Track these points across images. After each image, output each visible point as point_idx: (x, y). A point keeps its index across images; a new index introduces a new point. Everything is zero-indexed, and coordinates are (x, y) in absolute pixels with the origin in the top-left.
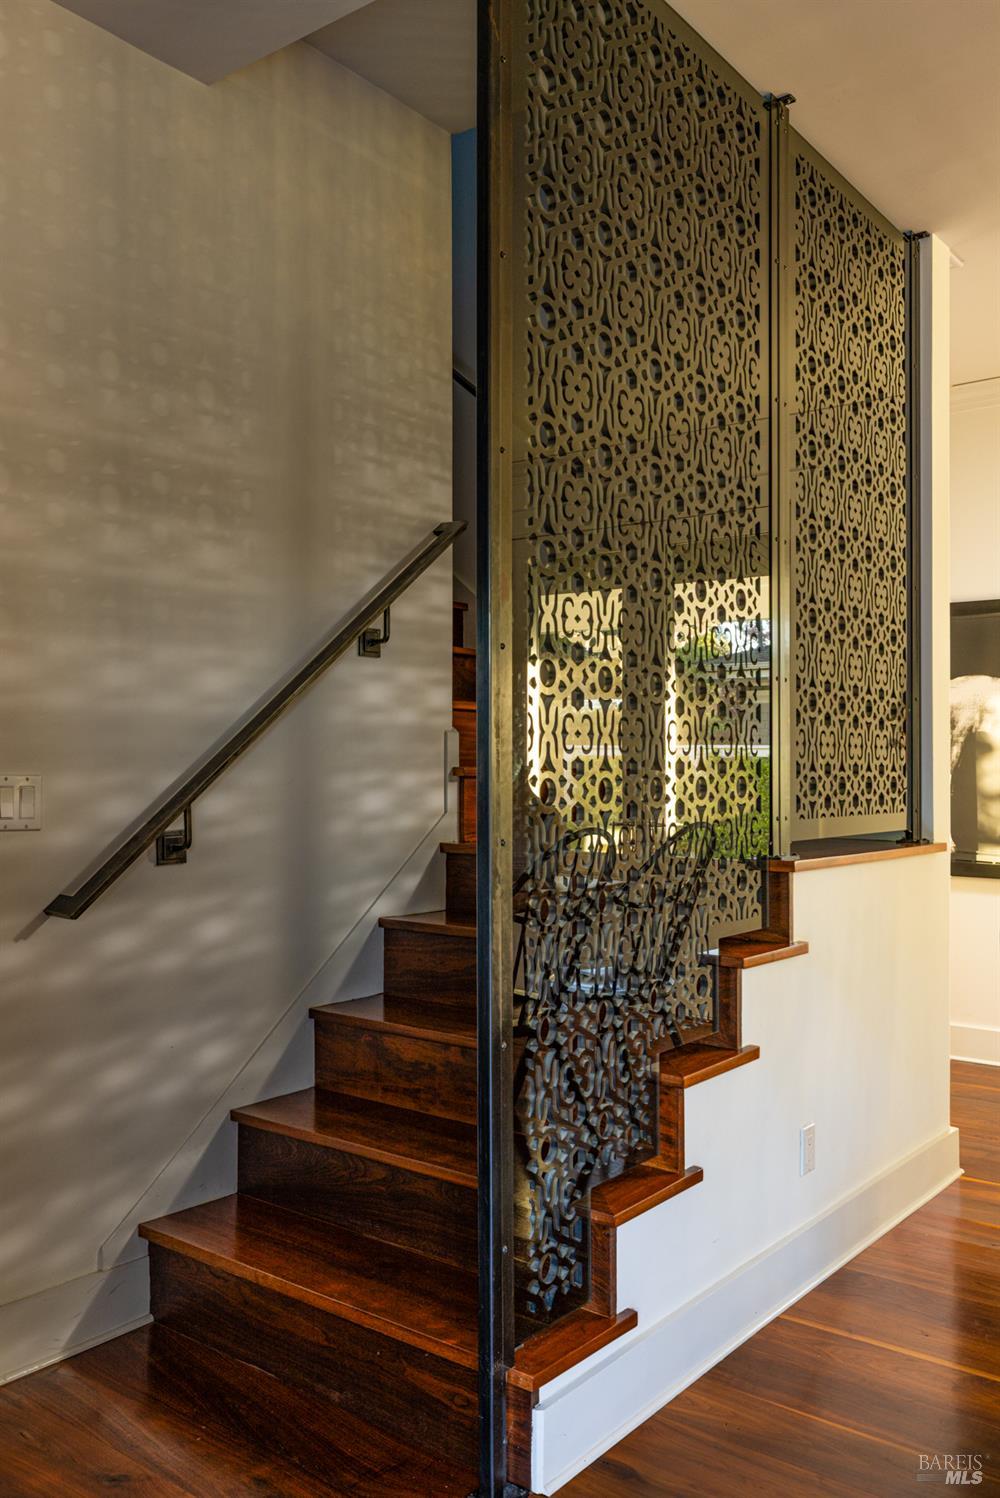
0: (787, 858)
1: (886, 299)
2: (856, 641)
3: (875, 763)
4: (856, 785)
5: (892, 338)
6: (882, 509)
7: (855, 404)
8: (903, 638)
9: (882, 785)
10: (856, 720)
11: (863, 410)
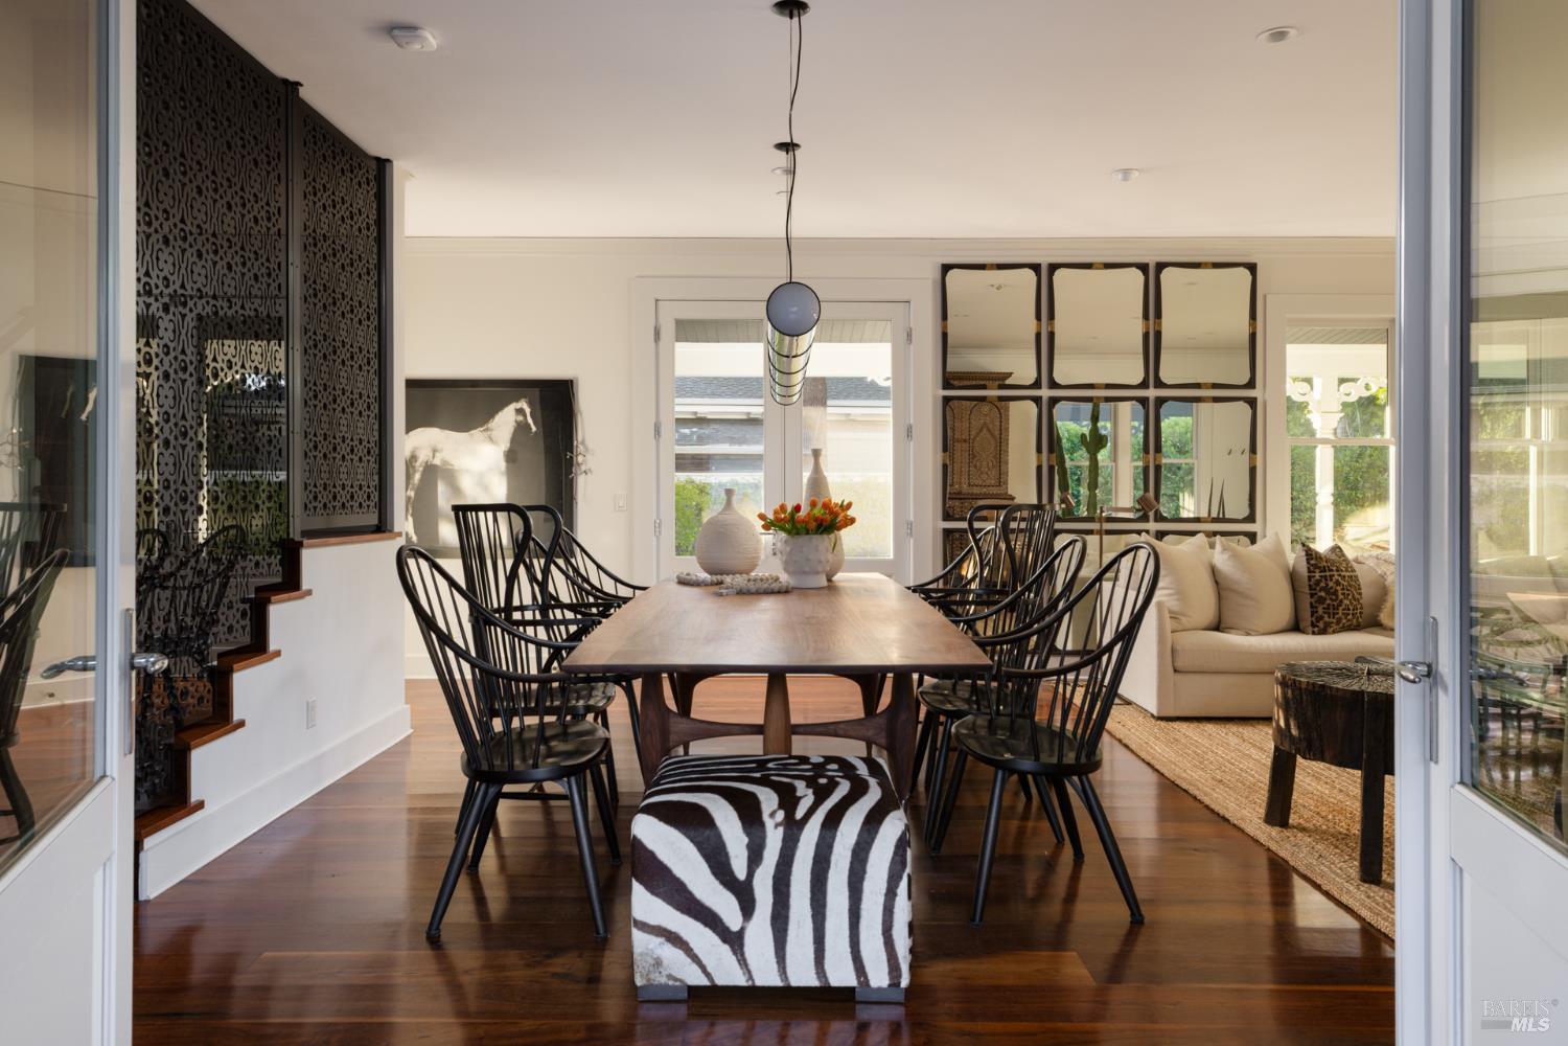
0: (298, 538)
1: (363, 199)
2: (343, 409)
3: (356, 483)
4: (343, 496)
5: (367, 223)
6: (361, 328)
7: (343, 265)
8: (375, 408)
9: (361, 496)
10: (343, 457)
11: (349, 269)
